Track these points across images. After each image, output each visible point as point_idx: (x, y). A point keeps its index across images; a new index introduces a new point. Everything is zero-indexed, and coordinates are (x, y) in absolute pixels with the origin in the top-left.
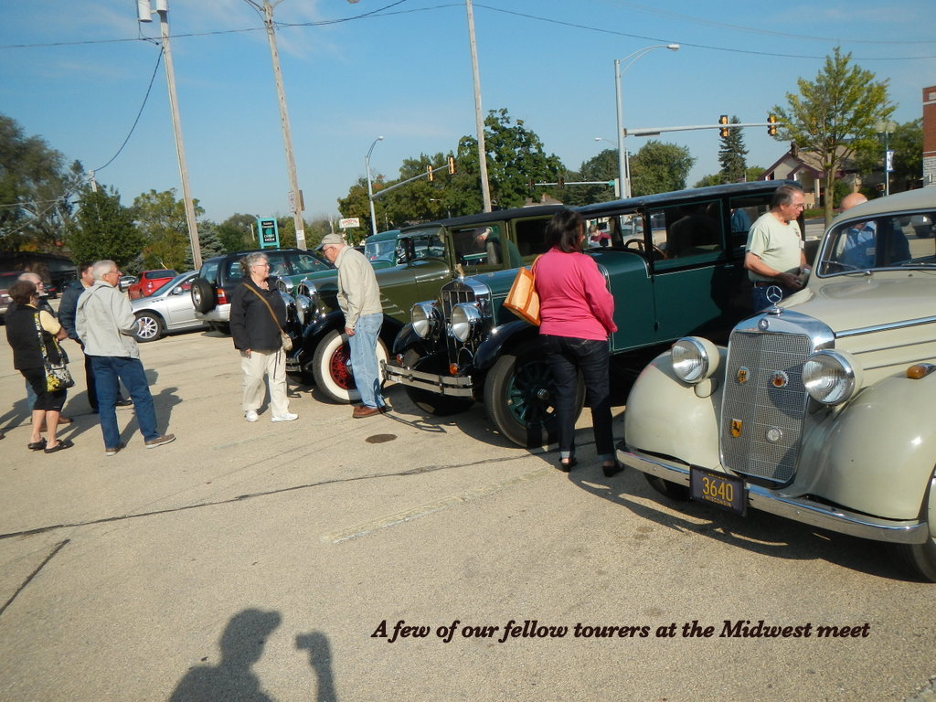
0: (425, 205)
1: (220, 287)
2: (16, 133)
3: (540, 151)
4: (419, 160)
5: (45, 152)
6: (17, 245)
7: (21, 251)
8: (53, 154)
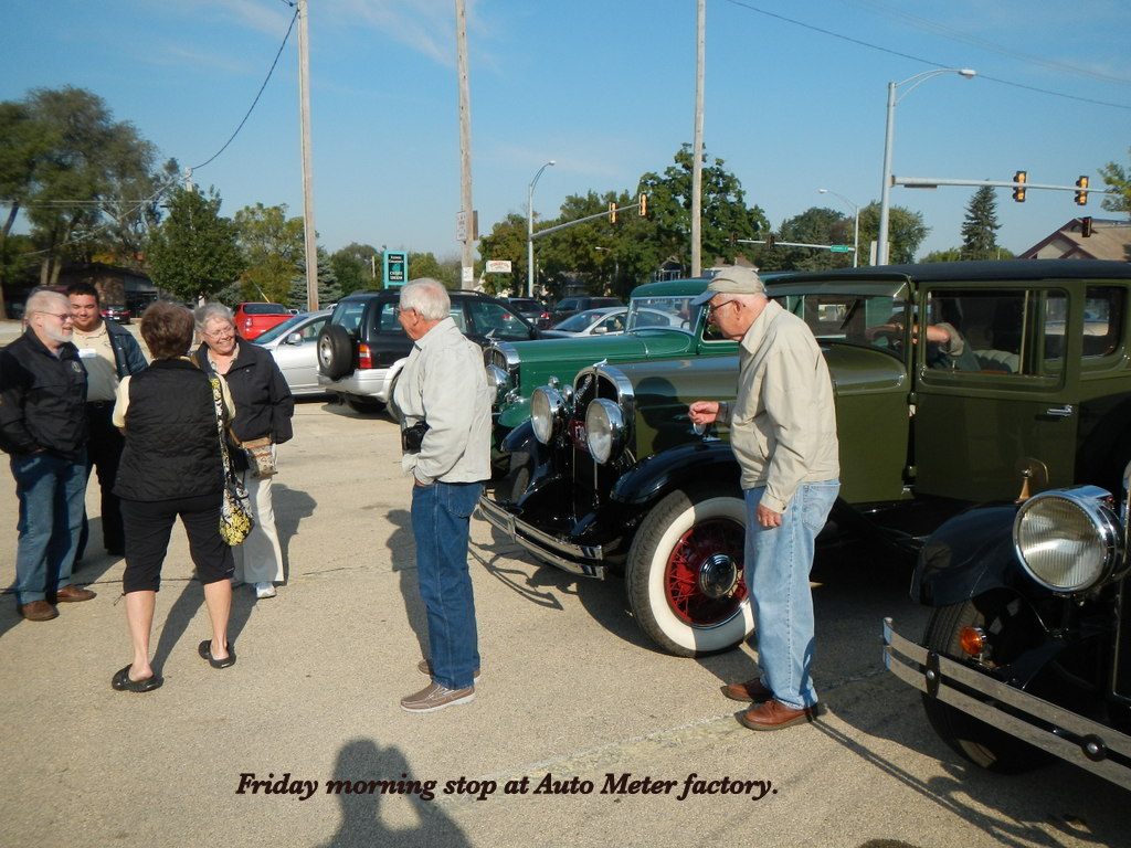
0: (587, 253)
1: (363, 341)
2: (102, 115)
3: (740, 200)
4: (586, 197)
5: (135, 142)
6: (89, 255)
7: (94, 261)
8: (144, 145)
